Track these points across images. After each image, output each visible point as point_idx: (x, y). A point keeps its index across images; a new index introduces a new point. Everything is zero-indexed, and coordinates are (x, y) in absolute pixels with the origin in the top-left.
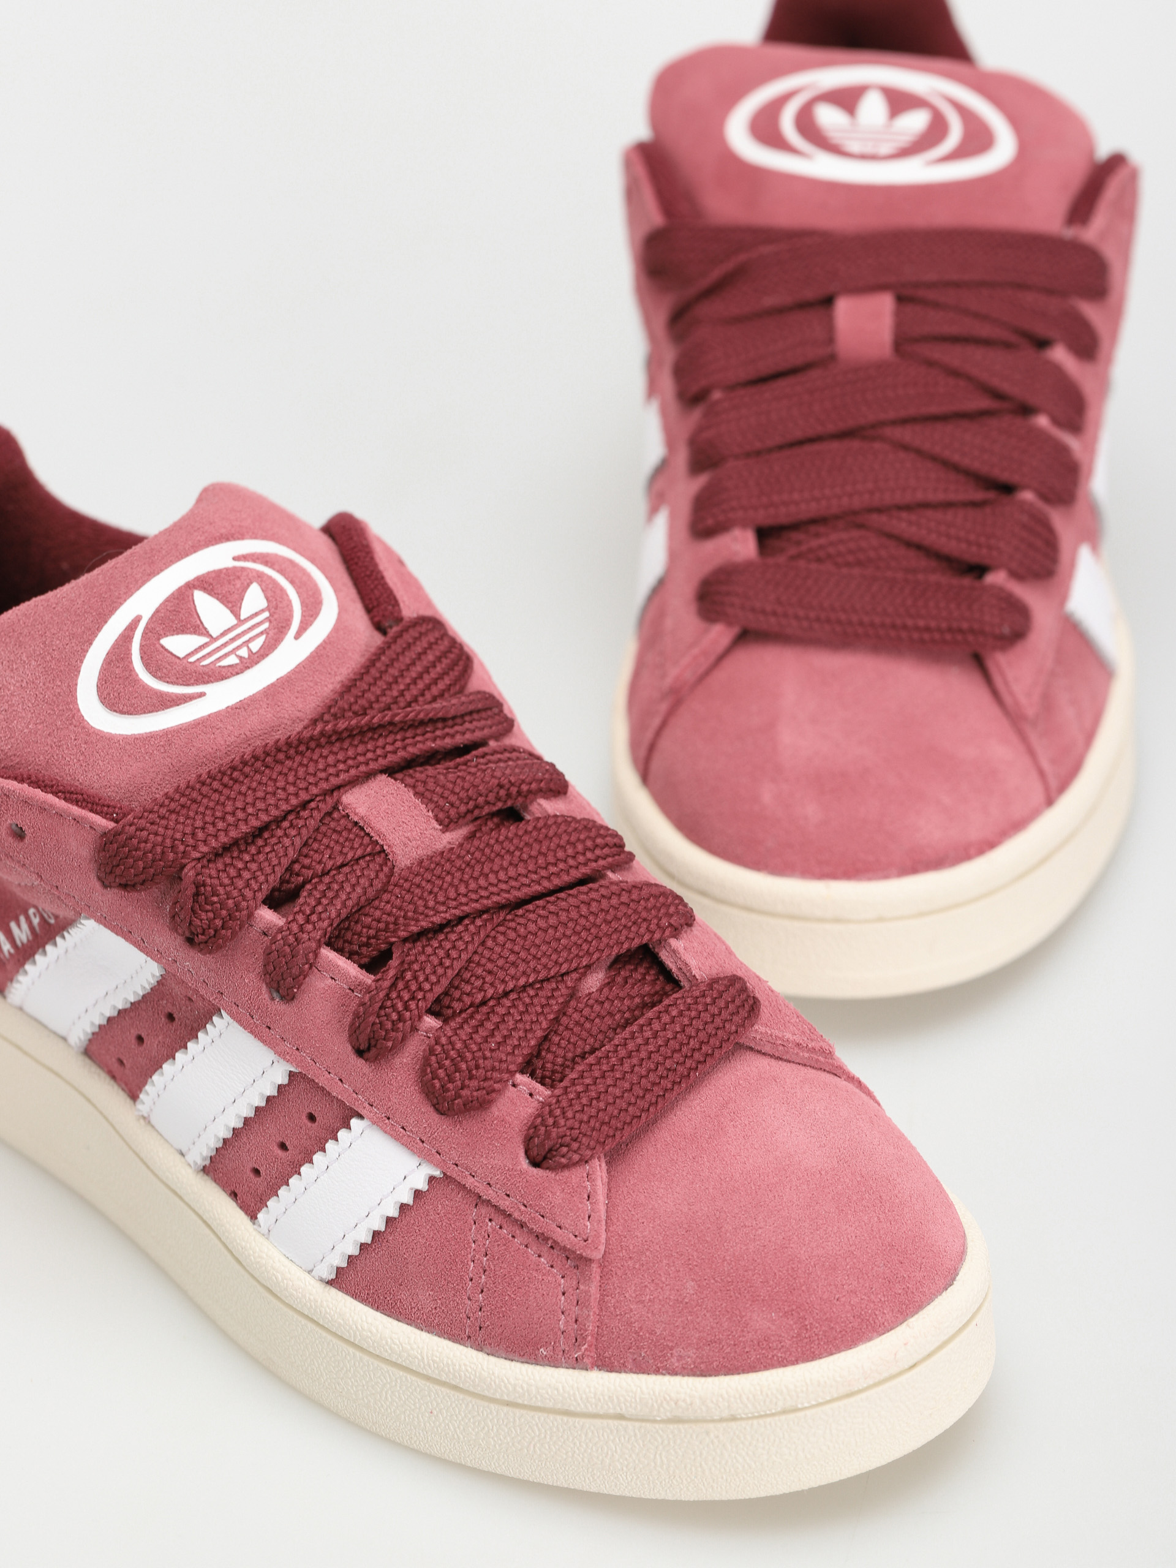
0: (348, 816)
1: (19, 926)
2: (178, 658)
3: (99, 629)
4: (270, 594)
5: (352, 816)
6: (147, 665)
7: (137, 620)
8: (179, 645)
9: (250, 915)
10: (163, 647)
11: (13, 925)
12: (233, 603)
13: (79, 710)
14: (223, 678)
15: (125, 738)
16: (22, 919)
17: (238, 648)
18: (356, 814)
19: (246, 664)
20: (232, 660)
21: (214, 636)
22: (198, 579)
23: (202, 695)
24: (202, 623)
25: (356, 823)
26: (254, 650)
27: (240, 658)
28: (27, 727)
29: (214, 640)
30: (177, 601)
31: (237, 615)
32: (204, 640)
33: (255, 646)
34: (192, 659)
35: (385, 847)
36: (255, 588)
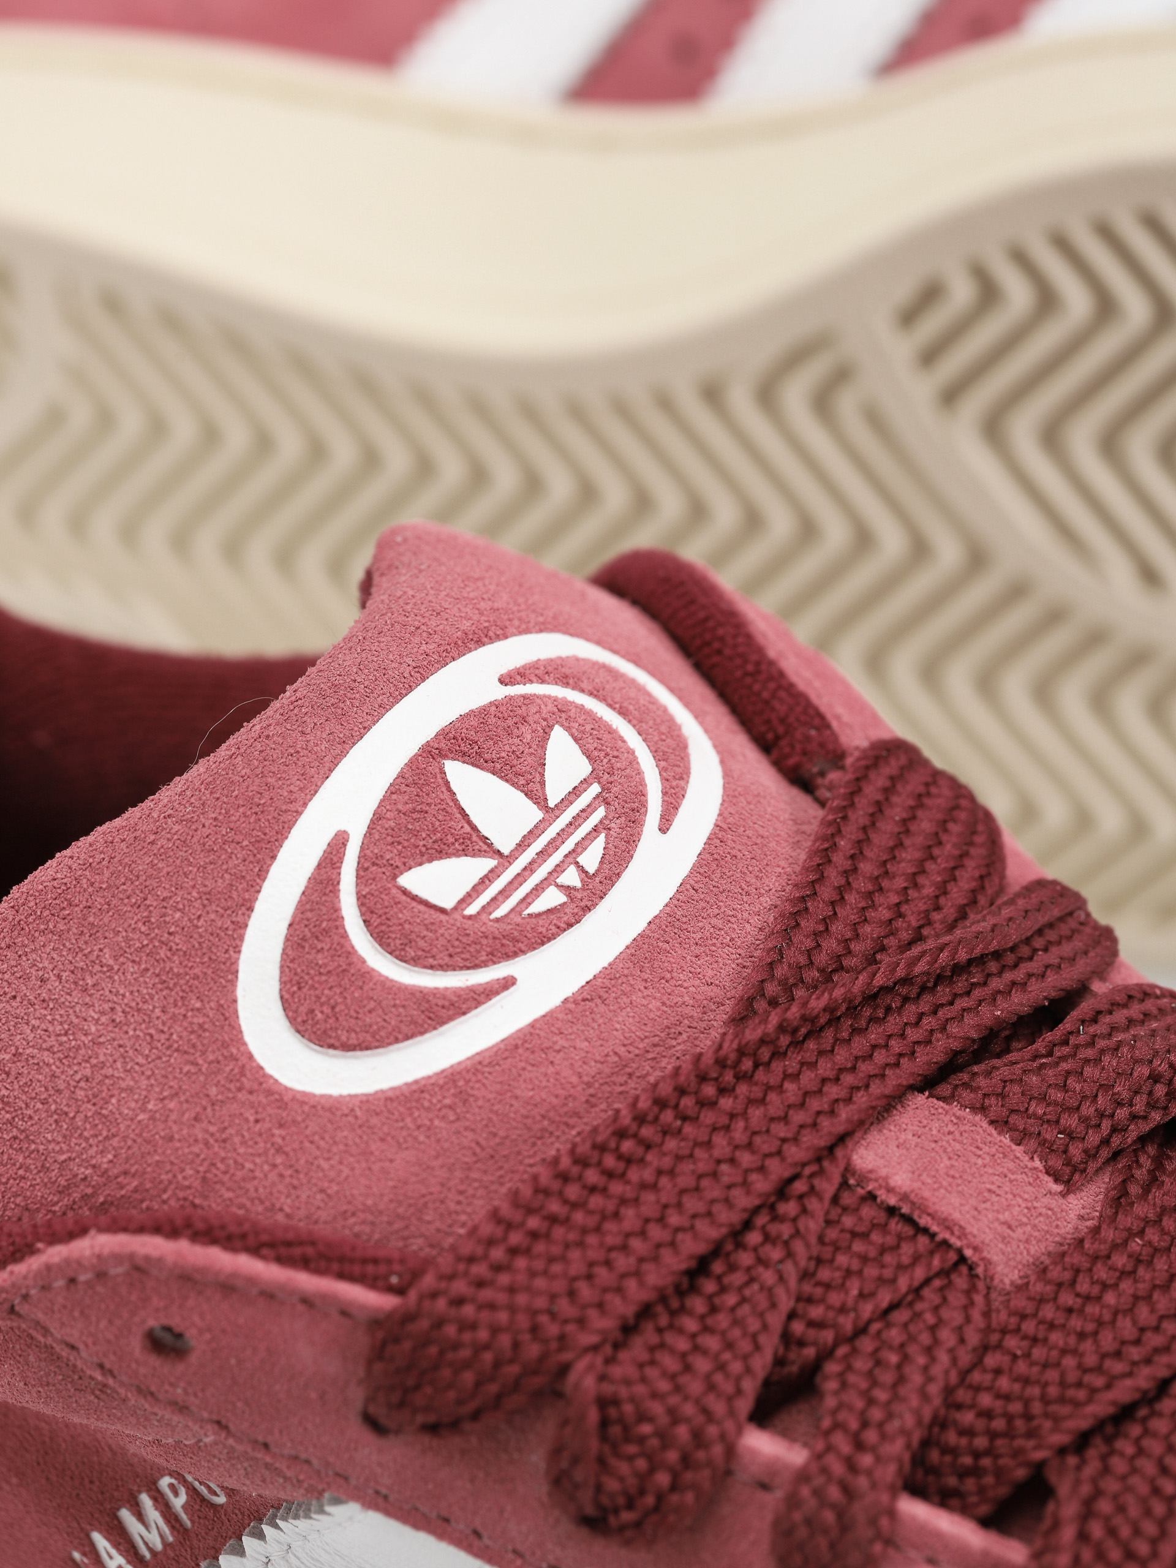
0: (872, 1197)
1: (140, 1516)
2: (443, 911)
3: (262, 874)
4: (592, 744)
5: (882, 1195)
6: (381, 937)
7: (339, 842)
8: (438, 882)
9: (731, 1451)
10: (405, 892)
11: (125, 1515)
12: (526, 776)
13: (251, 1057)
14: (544, 939)
15: (366, 1101)
16: (145, 1500)
17: (559, 869)
18: (890, 1190)
19: (582, 902)
20: (552, 898)
21: (506, 851)
22: (445, 735)
23: (508, 983)
24: (474, 828)
25: (892, 1211)
26: (591, 869)
27: (567, 889)
28: (143, 1110)
29: (506, 860)
30: (414, 790)
31: (538, 798)
32: (484, 865)
33: (591, 859)
34: (472, 910)
35: (968, 1253)
36: (560, 739)
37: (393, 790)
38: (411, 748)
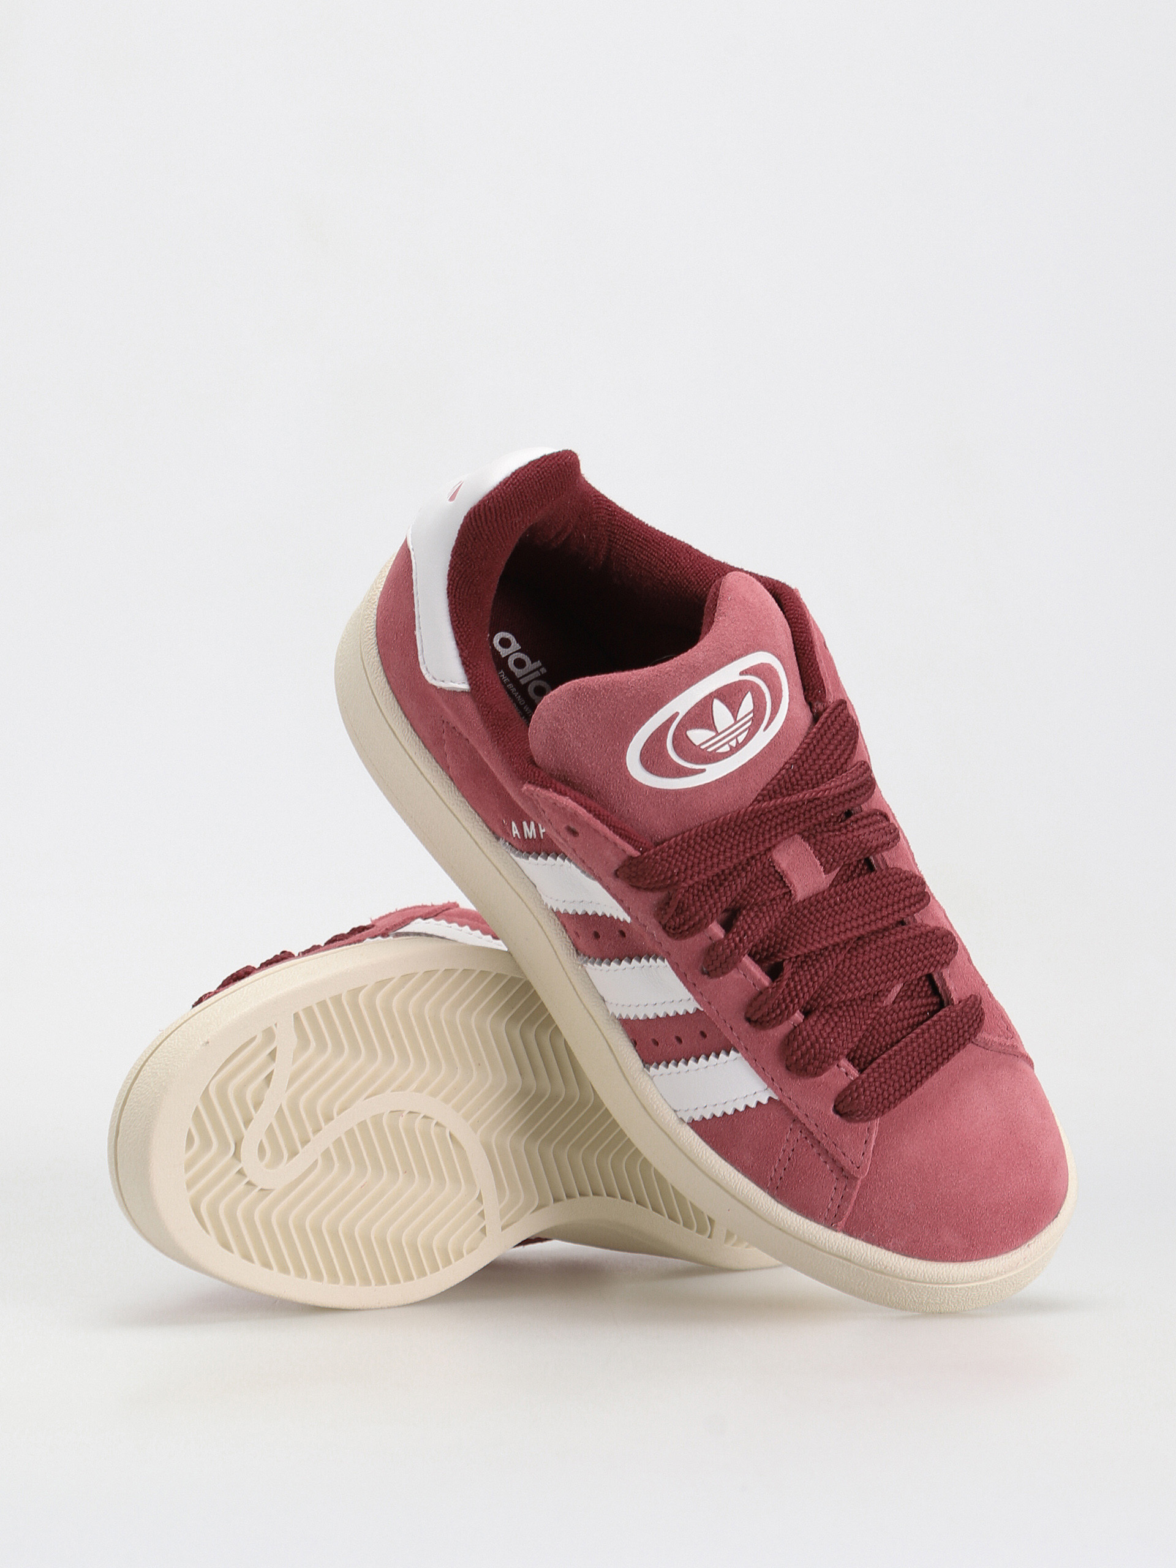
0: (774, 867)
1: (529, 827)
3: (651, 716)
4: (756, 700)
5: (777, 868)
6: (675, 747)
7: (677, 714)
8: (697, 736)
10: (687, 737)
11: (525, 823)
12: (734, 709)
13: (626, 764)
14: (718, 760)
15: (651, 789)
16: (532, 824)
17: (731, 740)
18: (779, 867)
19: (733, 751)
20: (726, 749)
21: (719, 731)
22: (717, 691)
23: (703, 771)
24: (714, 722)
25: (776, 871)
26: (740, 742)
27: (731, 747)
28: (591, 764)
29: (718, 734)
30: (702, 708)
31: (735, 716)
32: (714, 734)
33: (741, 739)
34: (703, 747)
35: (792, 892)
36: (749, 696)
37: (697, 705)
38: (707, 692)
